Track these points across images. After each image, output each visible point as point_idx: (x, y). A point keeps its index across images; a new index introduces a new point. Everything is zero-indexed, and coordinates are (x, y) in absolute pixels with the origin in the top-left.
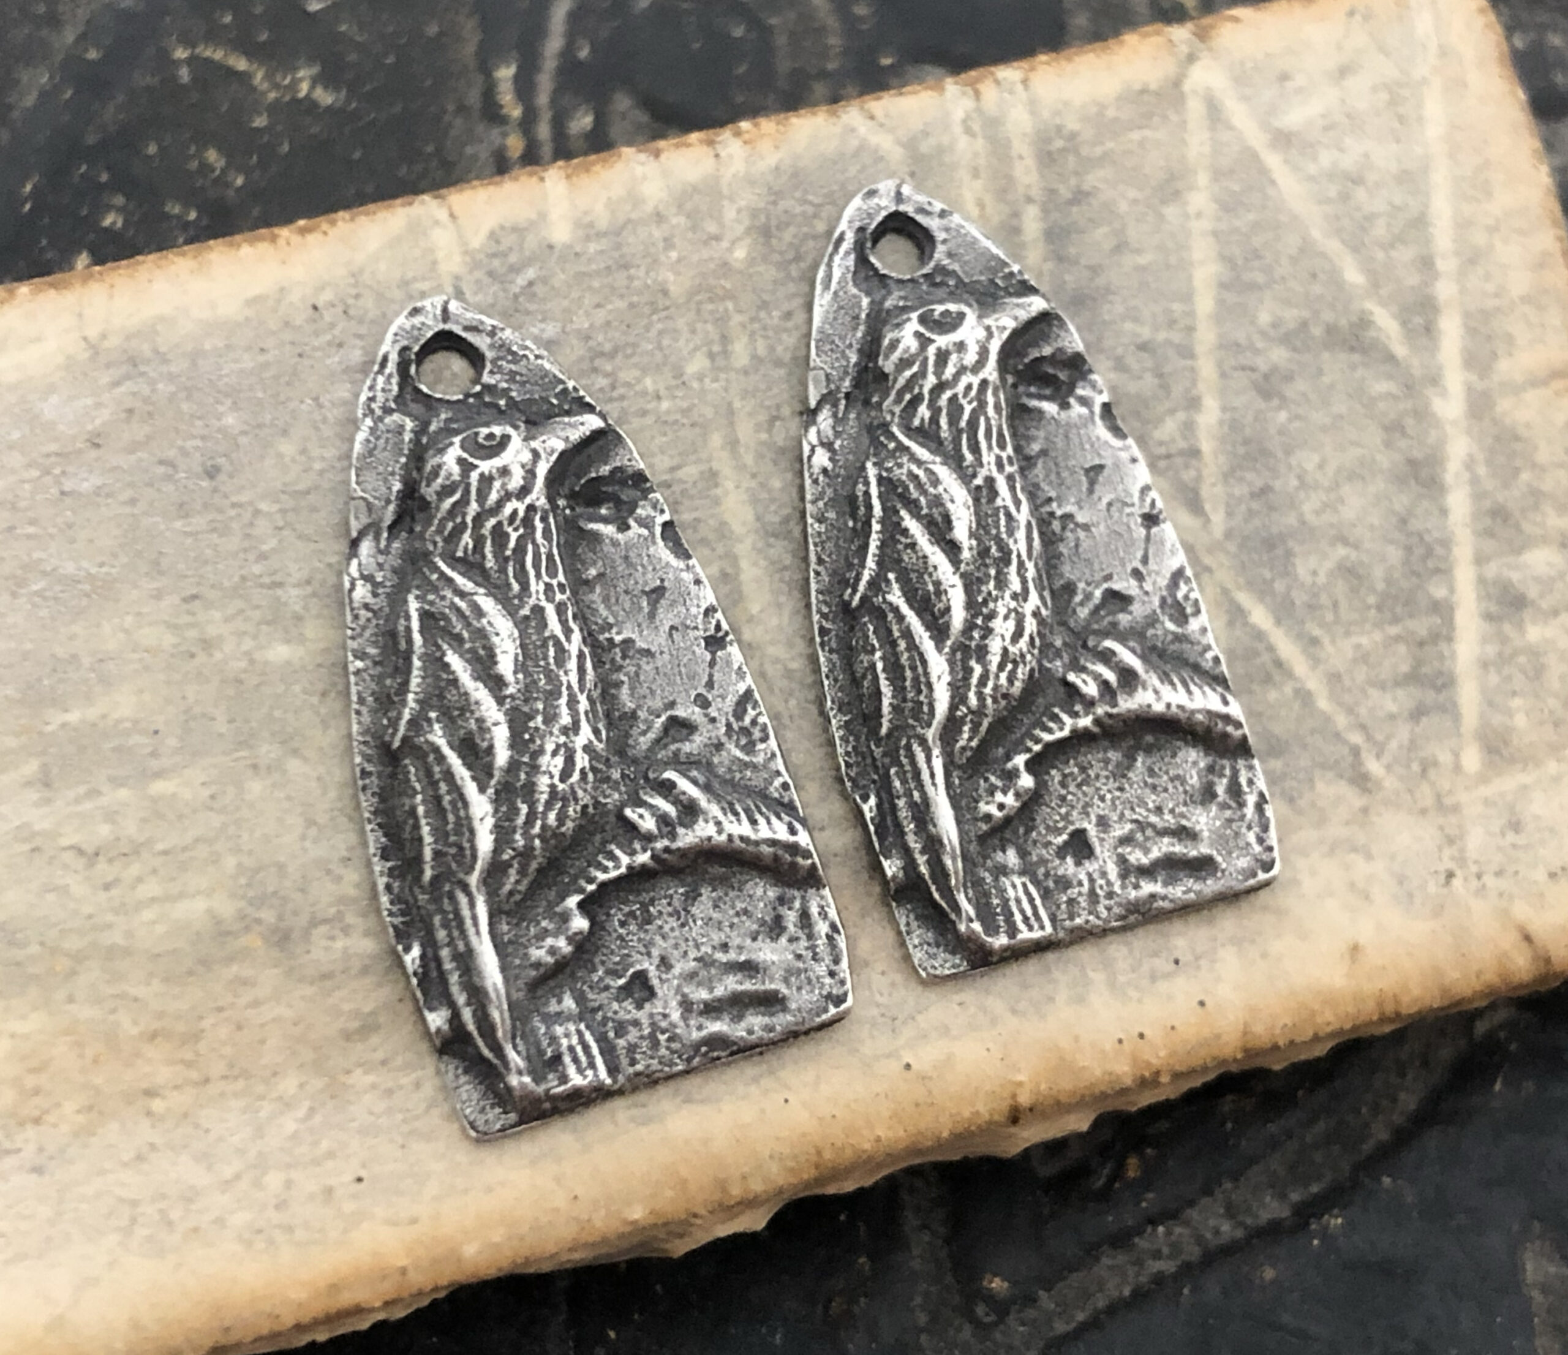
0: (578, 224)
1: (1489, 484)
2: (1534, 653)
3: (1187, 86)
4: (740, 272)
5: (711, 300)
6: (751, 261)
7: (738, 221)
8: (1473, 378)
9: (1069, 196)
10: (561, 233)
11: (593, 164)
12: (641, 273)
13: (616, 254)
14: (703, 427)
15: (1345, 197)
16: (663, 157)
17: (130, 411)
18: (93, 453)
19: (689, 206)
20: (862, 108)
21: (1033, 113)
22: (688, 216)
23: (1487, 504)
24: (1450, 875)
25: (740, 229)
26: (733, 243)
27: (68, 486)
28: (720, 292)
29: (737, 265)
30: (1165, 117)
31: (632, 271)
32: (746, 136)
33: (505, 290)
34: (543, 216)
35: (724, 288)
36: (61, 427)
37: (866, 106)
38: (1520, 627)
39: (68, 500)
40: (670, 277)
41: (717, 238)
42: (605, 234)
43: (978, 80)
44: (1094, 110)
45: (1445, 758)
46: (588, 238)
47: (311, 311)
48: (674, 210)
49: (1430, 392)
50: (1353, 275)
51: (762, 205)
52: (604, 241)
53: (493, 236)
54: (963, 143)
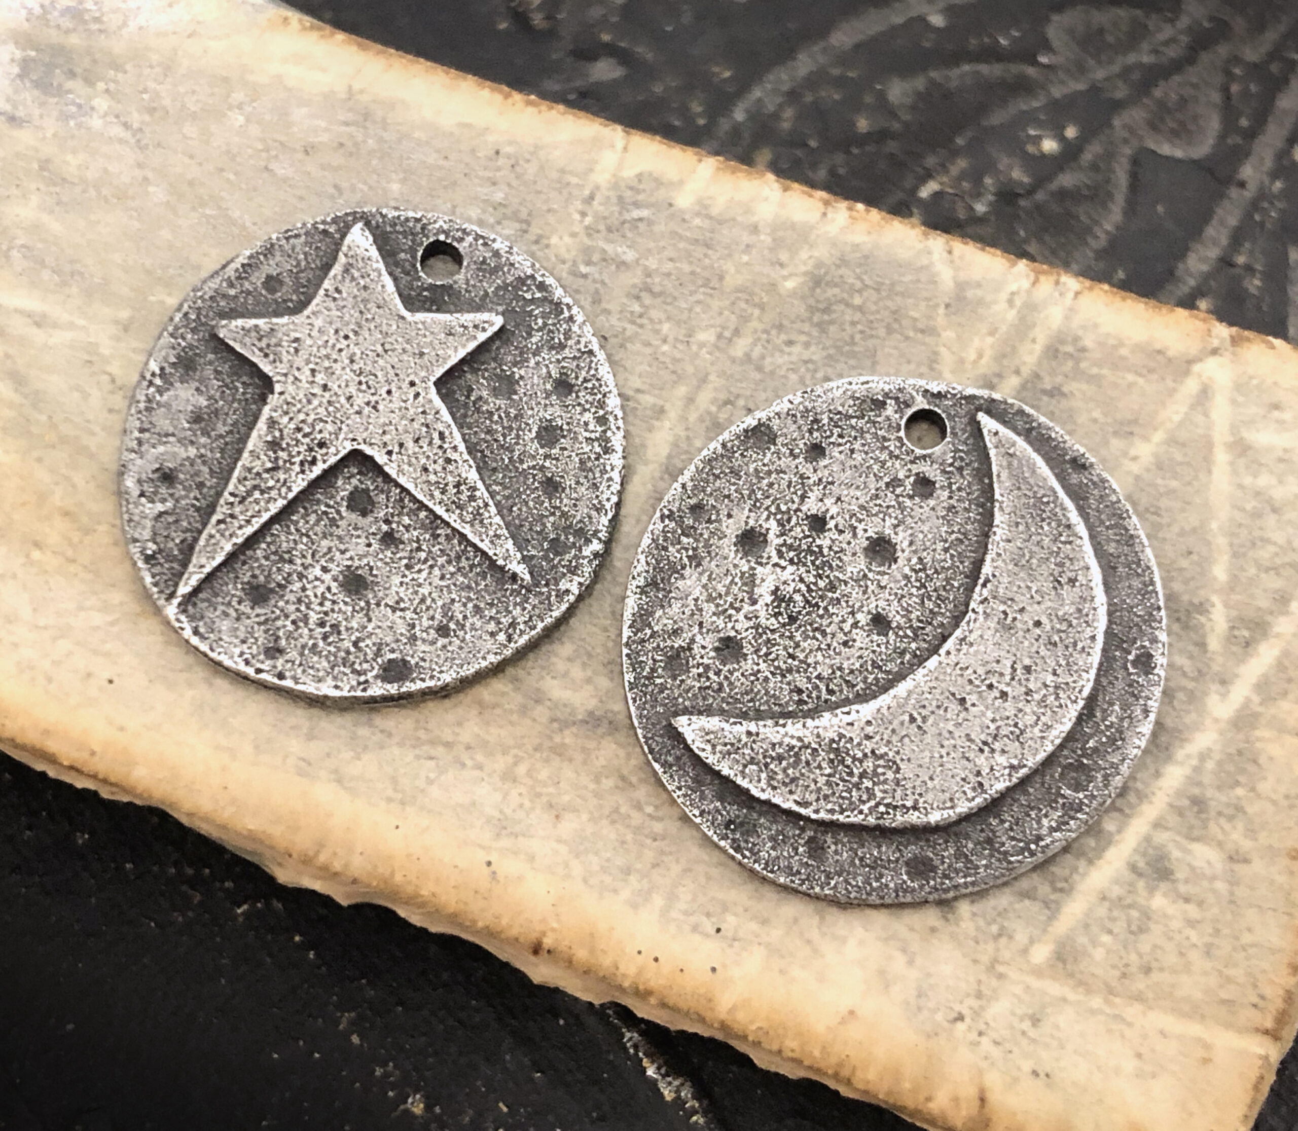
0: (700, 202)
1: (1207, 779)
2: (1147, 915)
3: (1196, 368)
4: (780, 296)
5: (747, 301)
6: (793, 294)
7: (805, 264)
8: (1256, 699)
9: (1049, 387)
10: (684, 200)
11: (741, 171)
12: (715, 257)
13: (708, 235)
14: (679, 377)
15: (1257, 515)
16: (788, 193)
17: (341, 145)
18: (300, 156)
19: (780, 234)
20: (948, 242)
21: (1067, 318)
22: (774, 240)
23: (1196, 791)
24: (960, 1018)
25: (803, 269)
26: (791, 275)
27: (273, 166)
28: (756, 300)
29: (782, 291)
30: (1163, 379)
31: (710, 252)
32: (854, 213)
33: (620, 213)
34: (681, 183)
35: (761, 298)
36: (295, 129)
37: (952, 243)
38: (1151, 890)
39: (266, 175)
40: (732, 270)
41: (782, 265)
42: (710, 218)
43: (1044, 272)
44: (1112, 342)
45: (1021, 937)
46: (698, 214)
47: (492, 152)
48: (768, 231)
49: (1214, 687)
50: (1220, 572)
51: (828, 262)
52: (707, 221)
53: (640, 177)
54: (1001, 306)
